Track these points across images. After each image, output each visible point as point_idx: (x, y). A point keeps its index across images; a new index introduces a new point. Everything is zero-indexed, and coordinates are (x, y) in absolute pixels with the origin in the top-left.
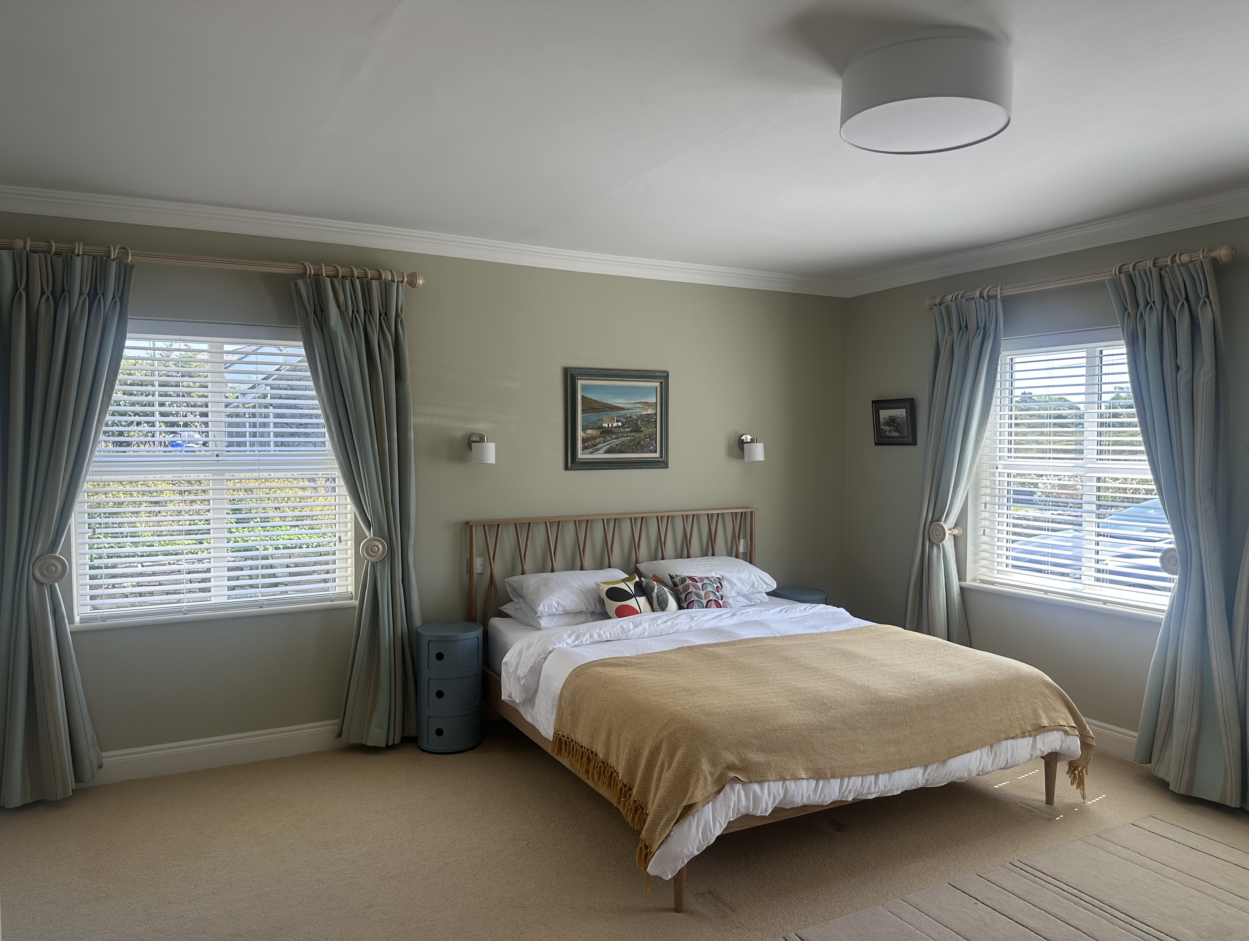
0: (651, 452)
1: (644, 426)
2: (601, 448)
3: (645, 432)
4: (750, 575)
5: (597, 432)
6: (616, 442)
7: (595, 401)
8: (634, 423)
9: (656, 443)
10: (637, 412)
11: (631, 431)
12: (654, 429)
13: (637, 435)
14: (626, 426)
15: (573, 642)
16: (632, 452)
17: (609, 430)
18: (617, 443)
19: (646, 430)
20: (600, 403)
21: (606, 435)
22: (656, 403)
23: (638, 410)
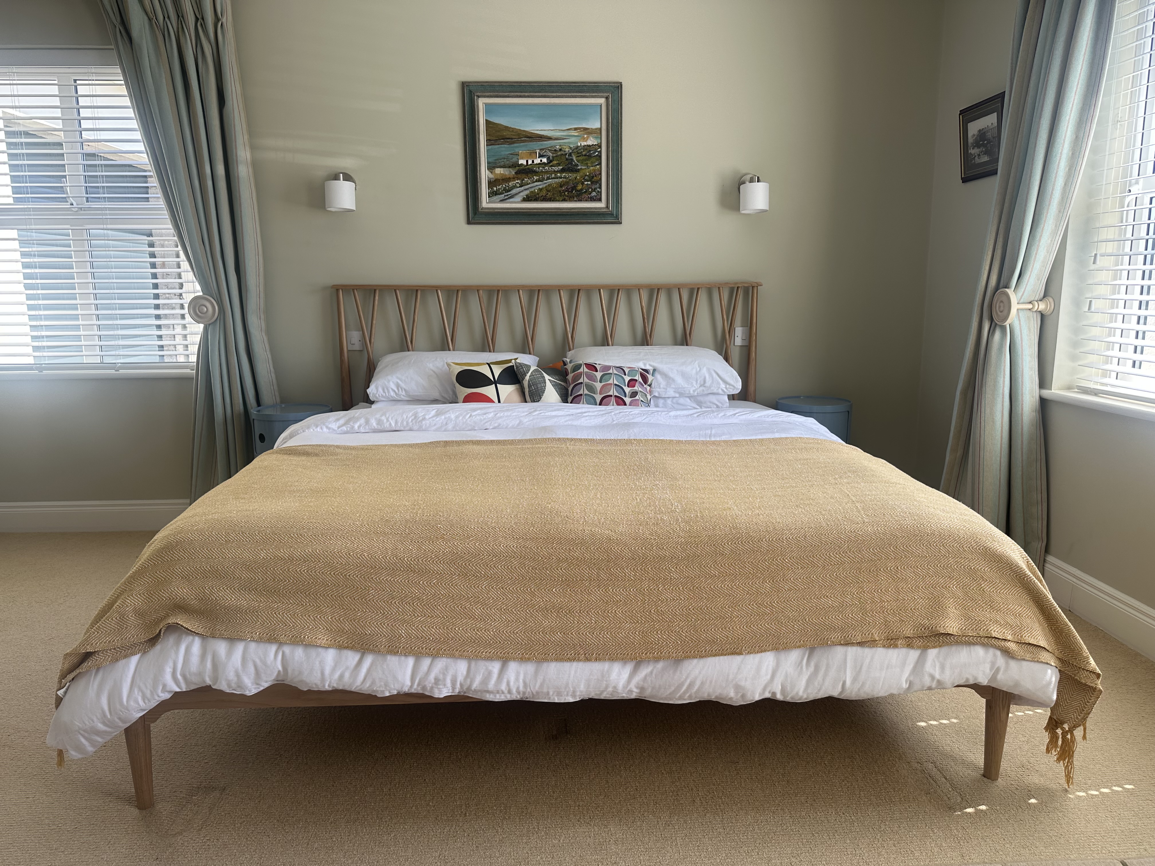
0: (592, 199)
1: (582, 163)
2: (516, 194)
3: (584, 171)
4: (700, 369)
5: (510, 171)
6: (540, 185)
7: (506, 127)
8: (567, 159)
9: (600, 188)
10: (570, 143)
11: (562, 171)
12: (598, 167)
13: (571, 176)
14: (555, 162)
15: (339, 428)
16: (564, 200)
17: (528, 169)
18: (541, 187)
19: (586, 170)
20: (513, 130)
21: (524, 176)
22: (600, 129)
23: (572, 140)
